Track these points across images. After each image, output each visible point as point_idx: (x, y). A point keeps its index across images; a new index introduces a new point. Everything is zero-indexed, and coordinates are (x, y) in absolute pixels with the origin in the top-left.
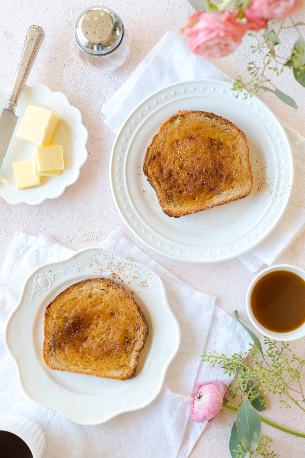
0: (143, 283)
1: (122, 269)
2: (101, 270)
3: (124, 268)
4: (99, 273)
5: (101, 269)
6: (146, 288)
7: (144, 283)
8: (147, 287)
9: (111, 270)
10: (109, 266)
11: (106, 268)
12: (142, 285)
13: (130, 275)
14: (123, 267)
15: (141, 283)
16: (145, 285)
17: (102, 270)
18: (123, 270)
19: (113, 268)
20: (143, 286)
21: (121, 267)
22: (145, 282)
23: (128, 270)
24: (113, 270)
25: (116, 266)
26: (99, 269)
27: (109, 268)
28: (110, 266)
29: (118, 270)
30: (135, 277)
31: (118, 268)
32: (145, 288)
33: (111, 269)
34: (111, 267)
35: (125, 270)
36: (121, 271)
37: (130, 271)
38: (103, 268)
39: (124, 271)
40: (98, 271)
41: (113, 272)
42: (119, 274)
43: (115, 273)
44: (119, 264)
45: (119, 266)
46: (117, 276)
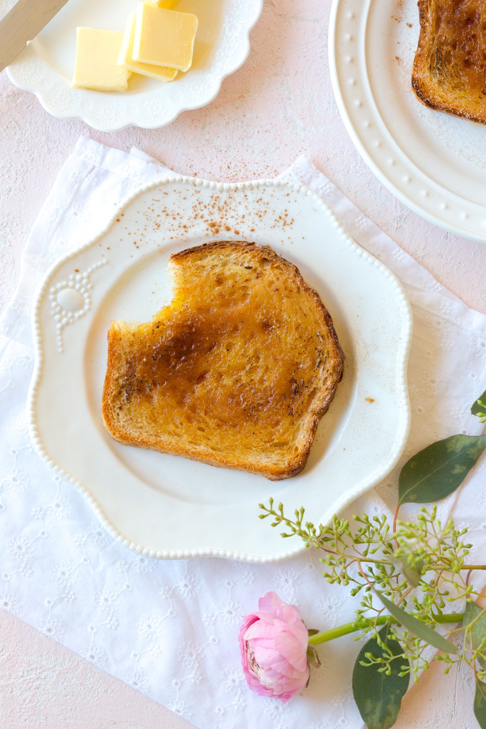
0: (280, 218)
1: (225, 208)
2: (182, 227)
3: (228, 202)
4: (180, 235)
5: (182, 225)
6: (292, 226)
7: (283, 217)
8: (295, 222)
9: (205, 219)
10: (196, 213)
11: (192, 219)
12: (282, 222)
13: (248, 212)
14: (226, 203)
15: (278, 219)
16: (289, 222)
17: (185, 227)
18: (228, 208)
19: (206, 212)
20: (285, 224)
21: (221, 204)
22: (286, 215)
23: (240, 203)
24: (207, 217)
25: (210, 207)
26: (177, 227)
27: (199, 217)
28: (199, 211)
29: (218, 212)
30: (259, 213)
31: (216, 208)
32: (290, 227)
33: (202, 217)
34: (201, 213)
35: (233, 206)
36: (224, 213)
37: (243, 204)
38: (185, 222)
39: (231, 211)
40: (176, 232)
41: (210, 222)
42: (224, 220)
43: (214, 221)
44: (214, 199)
45: (217, 203)
46: (220, 226)
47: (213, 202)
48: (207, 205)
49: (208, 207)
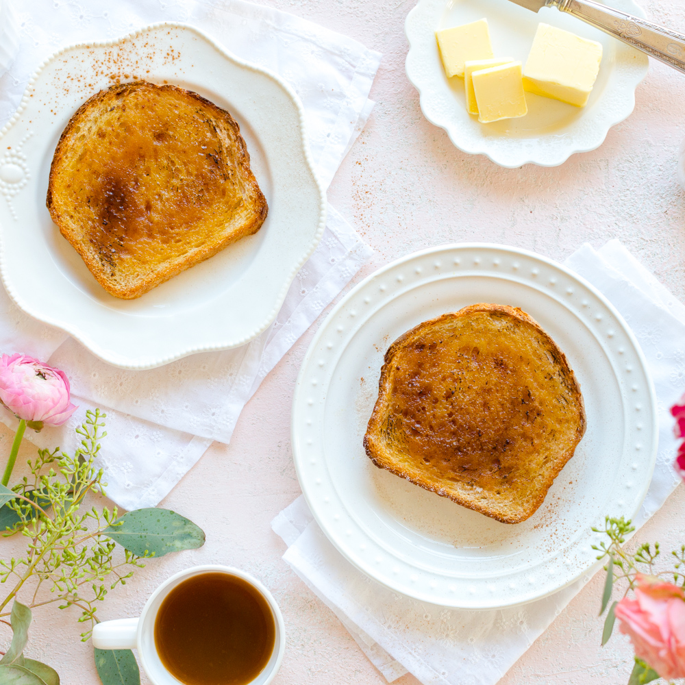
0: (168, 54)
1: (120, 60)
2: (88, 86)
3: (120, 54)
4: (88, 93)
5: (87, 85)
6: (180, 58)
7: (170, 53)
8: (181, 55)
9: (105, 74)
10: (96, 71)
11: (94, 77)
12: (170, 58)
13: (139, 57)
14: (118, 55)
15: (167, 56)
16: (176, 56)
17: (90, 85)
18: (122, 59)
19: (104, 68)
20: (173, 59)
21: (115, 57)
22: (172, 51)
23: (130, 52)
24: (106, 72)
25: (106, 62)
26: (84, 87)
27: (99, 74)
28: (98, 69)
29: (115, 64)
30: (149, 56)
31: (112, 62)
32: (178, 60)
33: (102, 73)
34: (100, 70)
35: (125, 57)
36: (120, 64)
37: (134, 52)
38: (89, 81)
39: (125, 60)
40: (84, 91)
41: (110, 75)
42: (121, 69)
43: (113, 74)
44: (108, 54)
45: (111, 57)
46: (119, 76)
47: (108, 57)
48: (103, 61)
49: (104, 63)
